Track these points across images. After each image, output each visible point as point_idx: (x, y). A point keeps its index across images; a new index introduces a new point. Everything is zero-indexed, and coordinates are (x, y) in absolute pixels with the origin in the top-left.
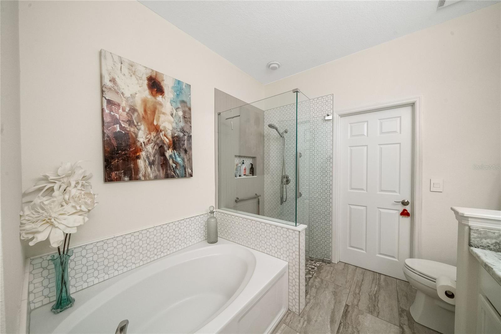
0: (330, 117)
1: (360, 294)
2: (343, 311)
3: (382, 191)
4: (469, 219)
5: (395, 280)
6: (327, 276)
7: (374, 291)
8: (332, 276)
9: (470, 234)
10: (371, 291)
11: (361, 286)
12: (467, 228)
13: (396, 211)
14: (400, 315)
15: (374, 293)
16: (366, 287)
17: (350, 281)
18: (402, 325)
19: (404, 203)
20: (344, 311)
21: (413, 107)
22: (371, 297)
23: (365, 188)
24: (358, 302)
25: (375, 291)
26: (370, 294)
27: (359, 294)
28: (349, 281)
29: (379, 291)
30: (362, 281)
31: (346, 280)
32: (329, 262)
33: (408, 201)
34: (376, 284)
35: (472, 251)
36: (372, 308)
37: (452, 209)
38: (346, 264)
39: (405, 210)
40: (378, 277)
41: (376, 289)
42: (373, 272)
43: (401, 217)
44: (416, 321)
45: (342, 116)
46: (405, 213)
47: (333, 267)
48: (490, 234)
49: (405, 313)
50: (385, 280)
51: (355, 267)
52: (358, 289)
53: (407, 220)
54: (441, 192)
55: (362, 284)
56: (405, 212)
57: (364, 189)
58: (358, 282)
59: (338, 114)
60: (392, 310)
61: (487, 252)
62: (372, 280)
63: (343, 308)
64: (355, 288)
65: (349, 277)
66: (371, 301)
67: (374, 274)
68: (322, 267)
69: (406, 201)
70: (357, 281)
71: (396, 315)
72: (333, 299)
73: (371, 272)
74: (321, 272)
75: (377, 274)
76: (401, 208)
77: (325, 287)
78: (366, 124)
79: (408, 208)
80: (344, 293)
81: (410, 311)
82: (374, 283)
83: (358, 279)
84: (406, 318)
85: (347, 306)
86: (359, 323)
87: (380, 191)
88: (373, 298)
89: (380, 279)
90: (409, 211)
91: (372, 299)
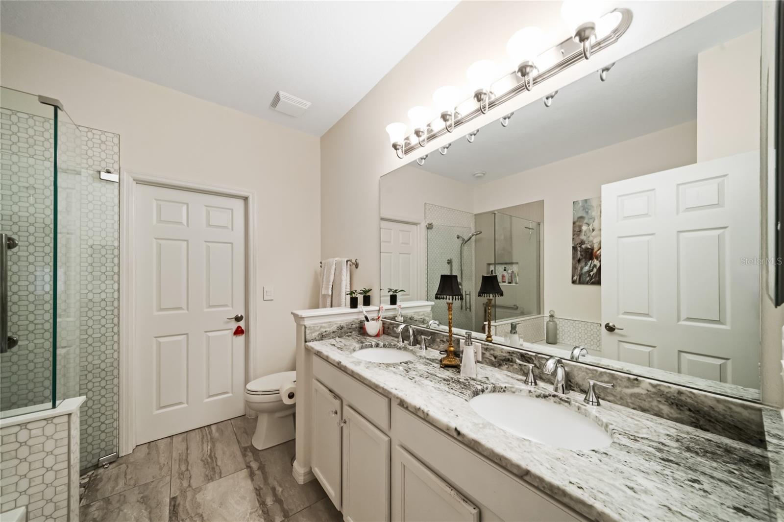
0: (114, 177)
1: (189, 468)
2: (168, 511)
3: (210, 306)
4: (305, 319)
5: (229, 421)
6: (117, 484)
7: (207, 451)
8: (128, 477)
9: (305, 332)
10: (204, 455)
11: (187, 458)
12: (303, 327)
13: (229, 331)
14: (244, 455)
15: (209, 453)
16: (195, 455)
17: (168, 463)
18: (248, 465)
19: (238, 319)
20: (170, 510)
21: (245, 202)
22: (205, 461)
23: (185, 307)
24: (190, 481)
25: (209, 451)
26: (204, 459)
27: (187, 470)
28: (166, 463)
29: (214, 448)
30: (187, 449)
31: (158, 466)
32: (116, 460)
33: (242, 316)
34: (208, 442)
35: (307, 345)
36: (212, 473)
37: (292, 313)
38: (152, 444)
39: (239, 327)
40: (208, 431)
41: (209, 447)
42: (199, 430)
43: (234, 337)
44: (260, 449)
45: (139, 182)
46: (239, 332)
47: (125, 463)
48: (317, 328)
49: (249, 450)
50: (218, 430)
51: (169, 439)
52: (183, 465)
53: (241, 338)
54: (272, 300)
55: (187, 455)
56: (240, 329)
57: (183, 307)
58: (180, 456)
59: (132, 177)
60: (234, 457)
61: (315, 342)
62: (201, 440)
63: (167, 508)
64: (178, 467)
65: (163, 458)
66: (207, 465)
67: (201, 430)
68: (98, 477)
69: (240, 316)
70: (178, 455)
71: (240, 458)
72: (143, 511)
73: (197, 431)
74: (99, 487)
75: (206, 428)
76: (234, 325)
77: (118, 505)
78: (185, 207)
79: (242, 324)
80: (162, 487)
81: (253, 444)
82: (205, 442)
83: (180, 452)
84: (250, 454)
85: (174, 499)
86: (199, 506)
87: (207, 308)
88: (209, 460)
89: (212, 432)
90: (243, 328)
91: (208, 462)
